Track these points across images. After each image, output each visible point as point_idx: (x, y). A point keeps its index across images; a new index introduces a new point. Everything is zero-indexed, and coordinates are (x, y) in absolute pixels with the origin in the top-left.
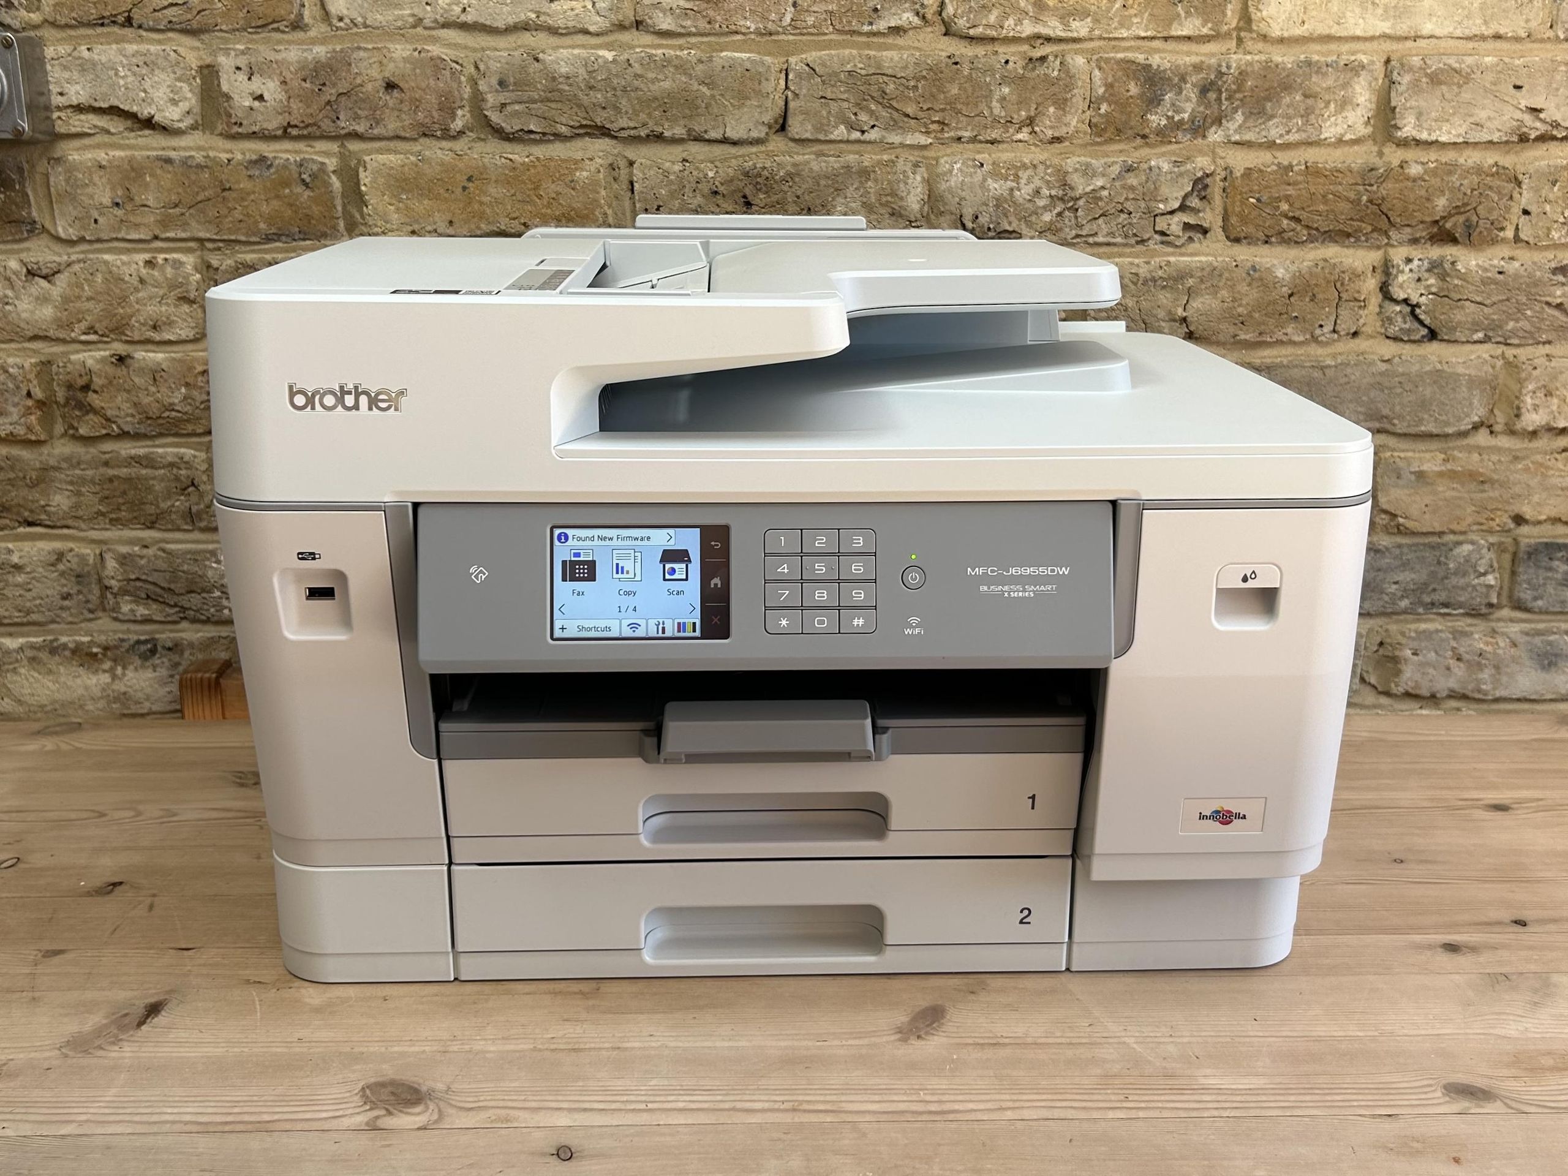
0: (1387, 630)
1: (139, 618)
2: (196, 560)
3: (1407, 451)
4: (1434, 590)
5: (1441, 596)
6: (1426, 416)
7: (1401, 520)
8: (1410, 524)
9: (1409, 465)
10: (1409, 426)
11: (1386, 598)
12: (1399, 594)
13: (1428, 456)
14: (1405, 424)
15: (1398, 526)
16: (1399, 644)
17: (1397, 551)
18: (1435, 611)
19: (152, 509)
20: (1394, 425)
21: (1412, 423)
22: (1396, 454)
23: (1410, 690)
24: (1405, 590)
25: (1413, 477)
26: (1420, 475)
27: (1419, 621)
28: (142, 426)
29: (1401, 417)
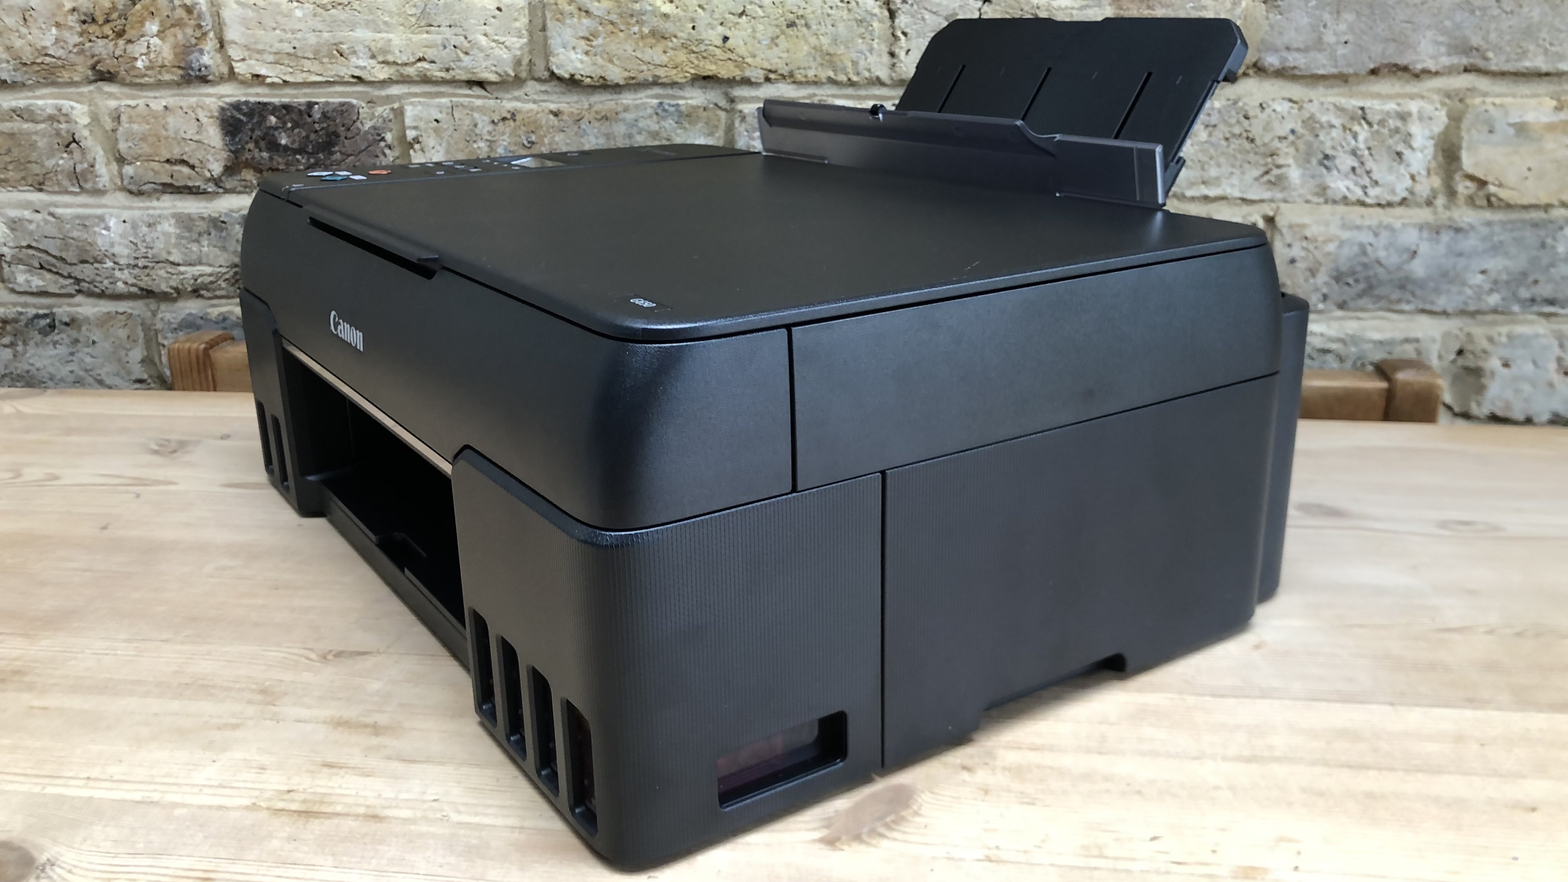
0: (1469, 335)
1: (35, 290)
2: (85, 226)
3: (1506, 95)
4: (1536, 282)
5: (1545, 290)
6: (1532, 47)
7: (1492, 189)
8: (1504, 194)
9: (1507, 114)
10: (1508, 61)
11: (1469, 292)
12: (1487, 286)
13: (1533, 102)
14: (1503, 58)
15: (1488, 198)
16: (1485, 352)
17: (1485, 231)
18: (1535, 308)
19: (36, 169)
20: (1487, 59)
21: (1513, 56)
22: (1489, 100)
23: (1499, 413)
24: (1496, 282)
25: (1511, 131)
26: (1521, 129)
27: (1513, 322)
28: (18, 74)
29: (1498, 49)
